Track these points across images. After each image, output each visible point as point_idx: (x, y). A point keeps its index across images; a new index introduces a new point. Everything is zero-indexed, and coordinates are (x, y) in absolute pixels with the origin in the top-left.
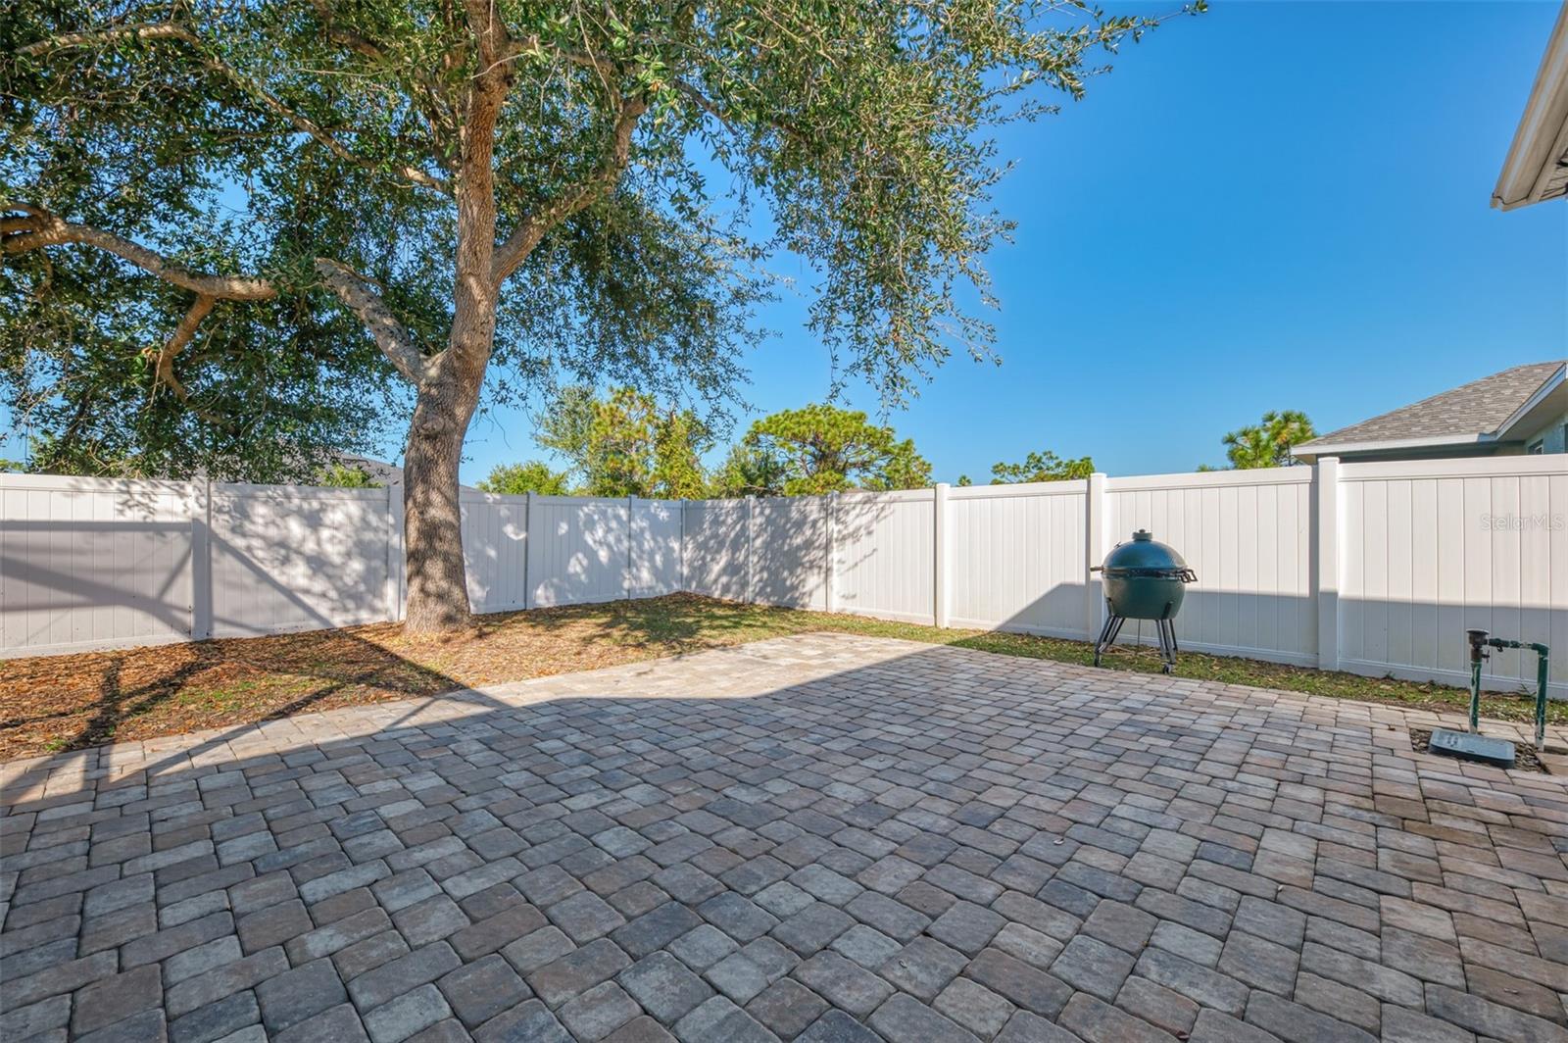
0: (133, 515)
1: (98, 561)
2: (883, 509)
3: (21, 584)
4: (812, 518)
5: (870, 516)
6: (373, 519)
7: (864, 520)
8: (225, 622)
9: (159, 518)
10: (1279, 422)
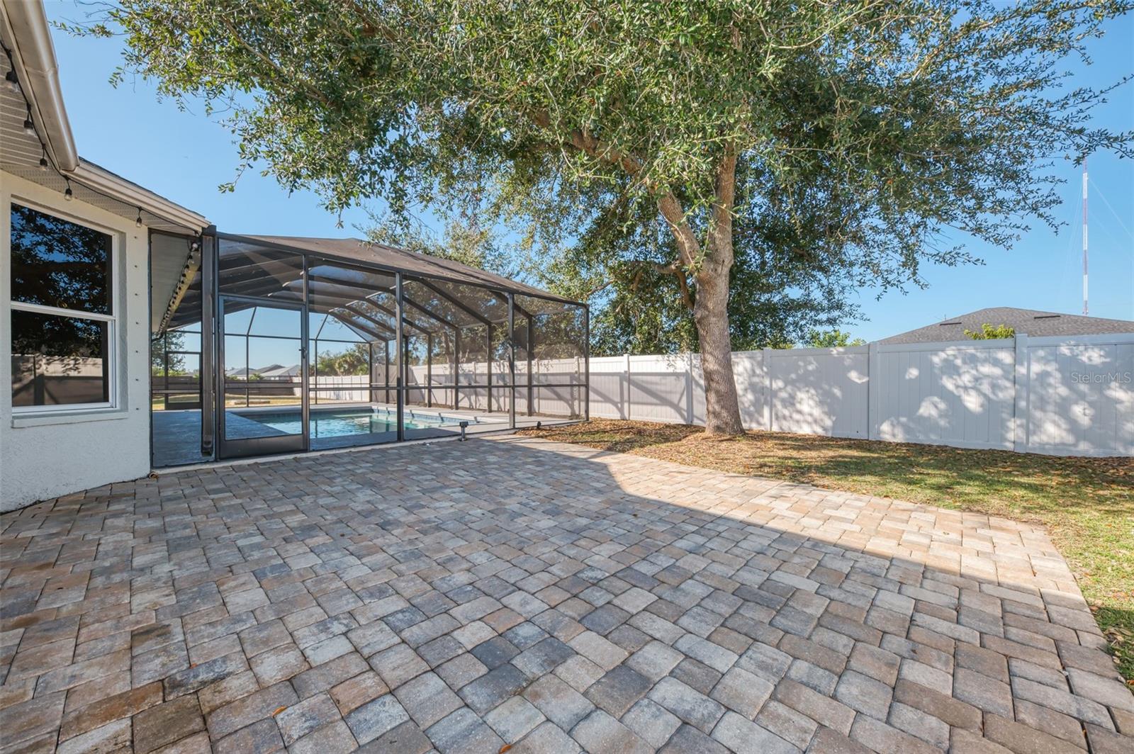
0: (671, 370)
1: (663, 388)
3: (645, 395)
6: (758, 371)
8: (698, 418)
9: (678, 371)
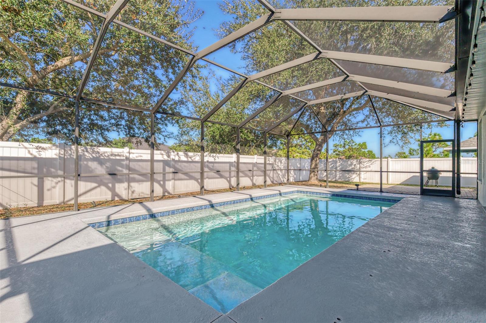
2: (373, 162)
4: (354, 164)
5: (370, 164)
7: (368, 164)
10: (433, 136)
